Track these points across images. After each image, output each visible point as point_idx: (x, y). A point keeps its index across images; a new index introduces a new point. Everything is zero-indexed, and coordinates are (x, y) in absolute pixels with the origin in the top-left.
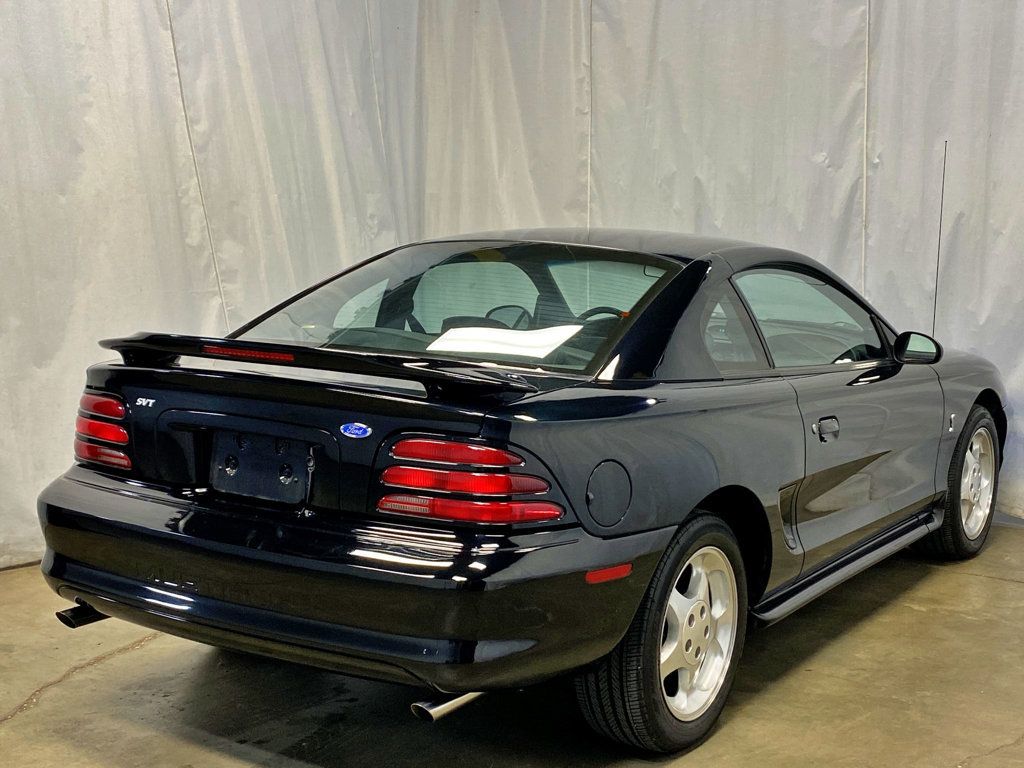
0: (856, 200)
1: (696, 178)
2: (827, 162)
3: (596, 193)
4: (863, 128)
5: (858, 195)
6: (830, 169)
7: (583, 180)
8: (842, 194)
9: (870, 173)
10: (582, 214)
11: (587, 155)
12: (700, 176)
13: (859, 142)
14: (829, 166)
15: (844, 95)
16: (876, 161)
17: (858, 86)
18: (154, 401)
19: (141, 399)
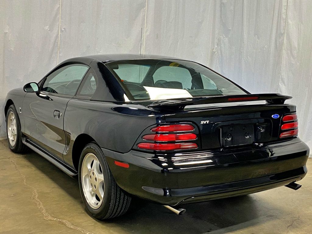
0: (57, 42)
2: (49, 29)
4: (59, 19)
5: (57, 40)
6: (49, 32)
8: (53, 40)
9: (61, 33)
13: (58, 23)
15: (54, 8)
16: (63, 30)
17: (58, 6)
18: (209, 121)
19: (203, 121)
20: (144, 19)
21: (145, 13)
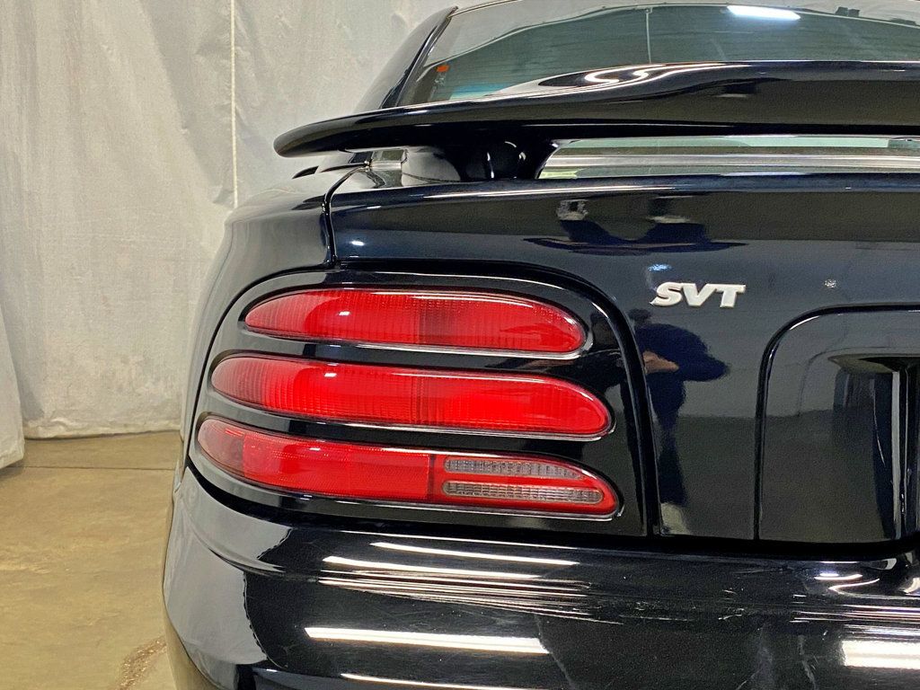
7: (225, 13)
10: (224, 61)
18: (741, 288)
19: (678, 286)
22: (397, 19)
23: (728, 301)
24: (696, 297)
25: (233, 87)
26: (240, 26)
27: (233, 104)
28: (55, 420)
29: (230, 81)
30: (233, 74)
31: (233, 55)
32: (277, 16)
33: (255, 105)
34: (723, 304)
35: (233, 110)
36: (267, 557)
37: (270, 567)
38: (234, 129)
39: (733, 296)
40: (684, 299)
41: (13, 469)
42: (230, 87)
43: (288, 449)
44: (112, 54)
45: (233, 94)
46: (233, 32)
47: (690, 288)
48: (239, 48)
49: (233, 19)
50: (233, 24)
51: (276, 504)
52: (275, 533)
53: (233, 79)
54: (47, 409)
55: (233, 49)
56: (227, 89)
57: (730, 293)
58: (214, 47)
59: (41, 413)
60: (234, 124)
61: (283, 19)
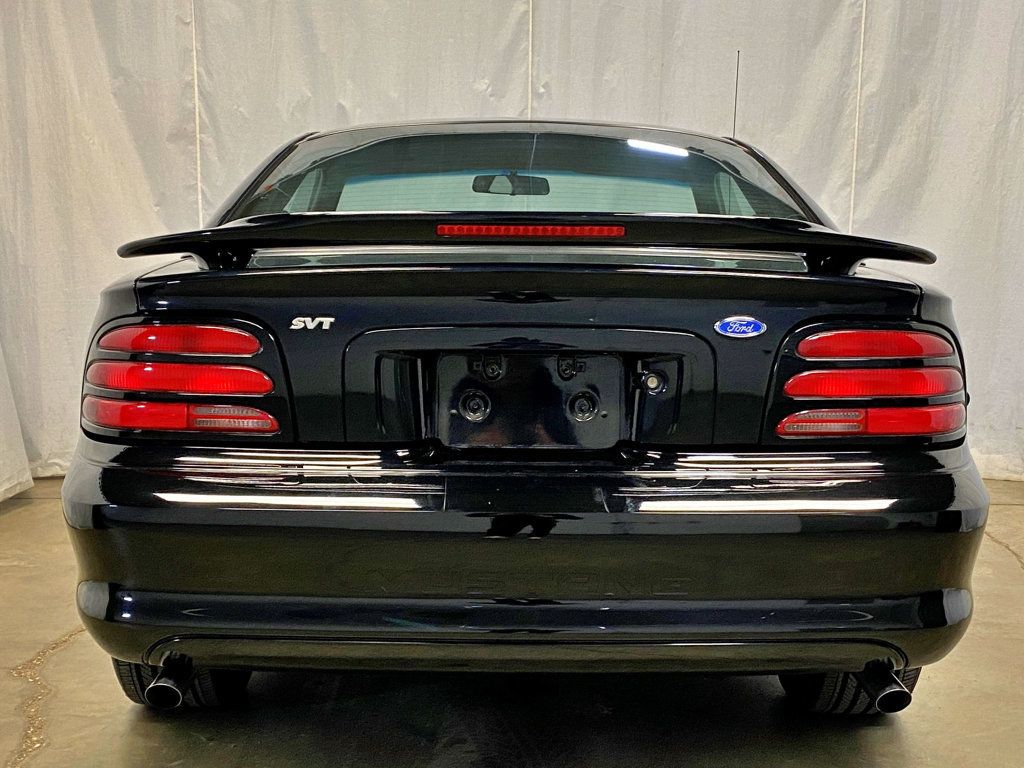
1: (340, 105)
2: (489, 90)
3: (207, 121)
4: (528, 54)
6: (492, 99)
7: (190, 105)
9: (535, 104)
10: (190, 147)
11: (193, 75)
12: (344, 103)
13: (523, 69)
14: (491, 96)
15: (508, 17)
16: (542, 90)
17: (522, 8)
18: (332, 320)
19: (302, 319)
20: (853, 35)
21: (861, 12)
22: (341, 107)
23: (326, 326)
24: (311, 325)
25: (199, 169)
26: (204, 116)
27: (199, 184)
28: (51, 461)
29: (196, 164)
30: (198, 158)
31: (198, 142)
32: (235, 107)
33: (218, 184)
34: (324, 327)
35: (199, 189)
36: (113, 461)
37: (115, 464)
38: (200, 206)
39: (328, 324)
40: (305, 326)
41: (19, 499)
42: (196, 170)
43: (123, 408)
44: (93, 143)
45: (199, 175)
46: (197, 122)
47: (308, 320)
48: (203, 136)
49: (197, 110)
50: (197, 114)
51: (117, 435)
52: (119, 449)
53: (199, 162)
54: (45, 453)
55: (198, 136)
56: (193, 171)
57: (327, 322)
58: (182, 135)
59: (39, 456)
60: (200, 201)
61: (241, 109)
